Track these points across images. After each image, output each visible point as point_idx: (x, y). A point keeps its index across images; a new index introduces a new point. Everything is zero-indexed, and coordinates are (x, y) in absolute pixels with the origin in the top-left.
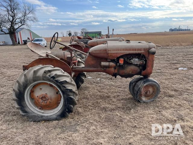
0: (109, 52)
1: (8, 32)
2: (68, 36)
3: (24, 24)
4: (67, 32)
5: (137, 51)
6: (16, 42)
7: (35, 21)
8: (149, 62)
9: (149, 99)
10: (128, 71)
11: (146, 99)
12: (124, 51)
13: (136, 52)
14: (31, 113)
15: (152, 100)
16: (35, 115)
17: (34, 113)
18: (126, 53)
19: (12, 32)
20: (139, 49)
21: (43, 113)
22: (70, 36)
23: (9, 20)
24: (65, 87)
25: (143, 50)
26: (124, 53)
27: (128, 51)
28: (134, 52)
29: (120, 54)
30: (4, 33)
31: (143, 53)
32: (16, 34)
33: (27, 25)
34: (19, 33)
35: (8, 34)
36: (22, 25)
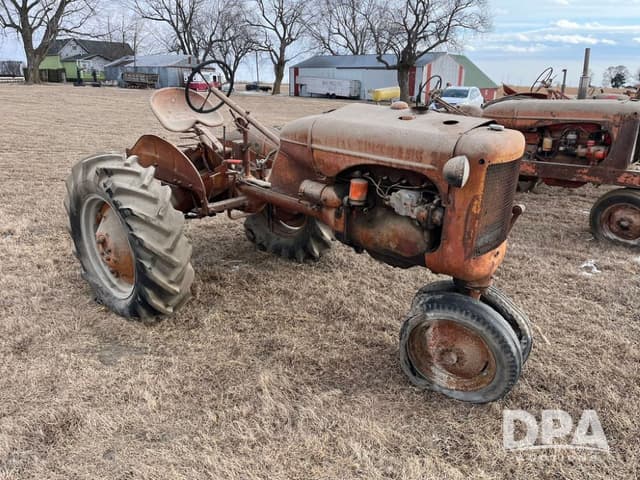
0: (315, 146)
1: (394, 62)
2: (610, 86)
3: (445, 40)
4: (609, 69)
5: (407, 159)
6: (412, 94)
7: (481, 28)
8: (454, 220)
9: (465, 390)
10: (385, 240)
11: (451, 383)
12: (360, 150)
13: (401, 162)
14: (92, 276)
15: (477, 398)
16: (98, 283)
17: (97, 277)
18: (365, 158)
19: (407, 65)
20: (413, 150)
21: (113, 286)
22: (616, 86)
23: (405, 25)
24: (131, 230)
25: (430, 159)
26: (360, 158)
27: (374, 153)
28: (395, 161)
29: (347, 158)
30: (384, 65)
31: (429, 170)
32: (418, 70)
33: (454, 43)
34: (426, 68)
35: (394, 68)
36: (441, 42)
